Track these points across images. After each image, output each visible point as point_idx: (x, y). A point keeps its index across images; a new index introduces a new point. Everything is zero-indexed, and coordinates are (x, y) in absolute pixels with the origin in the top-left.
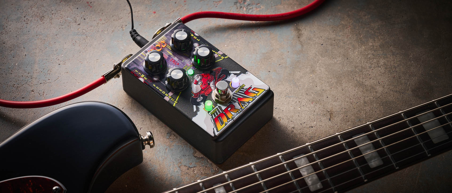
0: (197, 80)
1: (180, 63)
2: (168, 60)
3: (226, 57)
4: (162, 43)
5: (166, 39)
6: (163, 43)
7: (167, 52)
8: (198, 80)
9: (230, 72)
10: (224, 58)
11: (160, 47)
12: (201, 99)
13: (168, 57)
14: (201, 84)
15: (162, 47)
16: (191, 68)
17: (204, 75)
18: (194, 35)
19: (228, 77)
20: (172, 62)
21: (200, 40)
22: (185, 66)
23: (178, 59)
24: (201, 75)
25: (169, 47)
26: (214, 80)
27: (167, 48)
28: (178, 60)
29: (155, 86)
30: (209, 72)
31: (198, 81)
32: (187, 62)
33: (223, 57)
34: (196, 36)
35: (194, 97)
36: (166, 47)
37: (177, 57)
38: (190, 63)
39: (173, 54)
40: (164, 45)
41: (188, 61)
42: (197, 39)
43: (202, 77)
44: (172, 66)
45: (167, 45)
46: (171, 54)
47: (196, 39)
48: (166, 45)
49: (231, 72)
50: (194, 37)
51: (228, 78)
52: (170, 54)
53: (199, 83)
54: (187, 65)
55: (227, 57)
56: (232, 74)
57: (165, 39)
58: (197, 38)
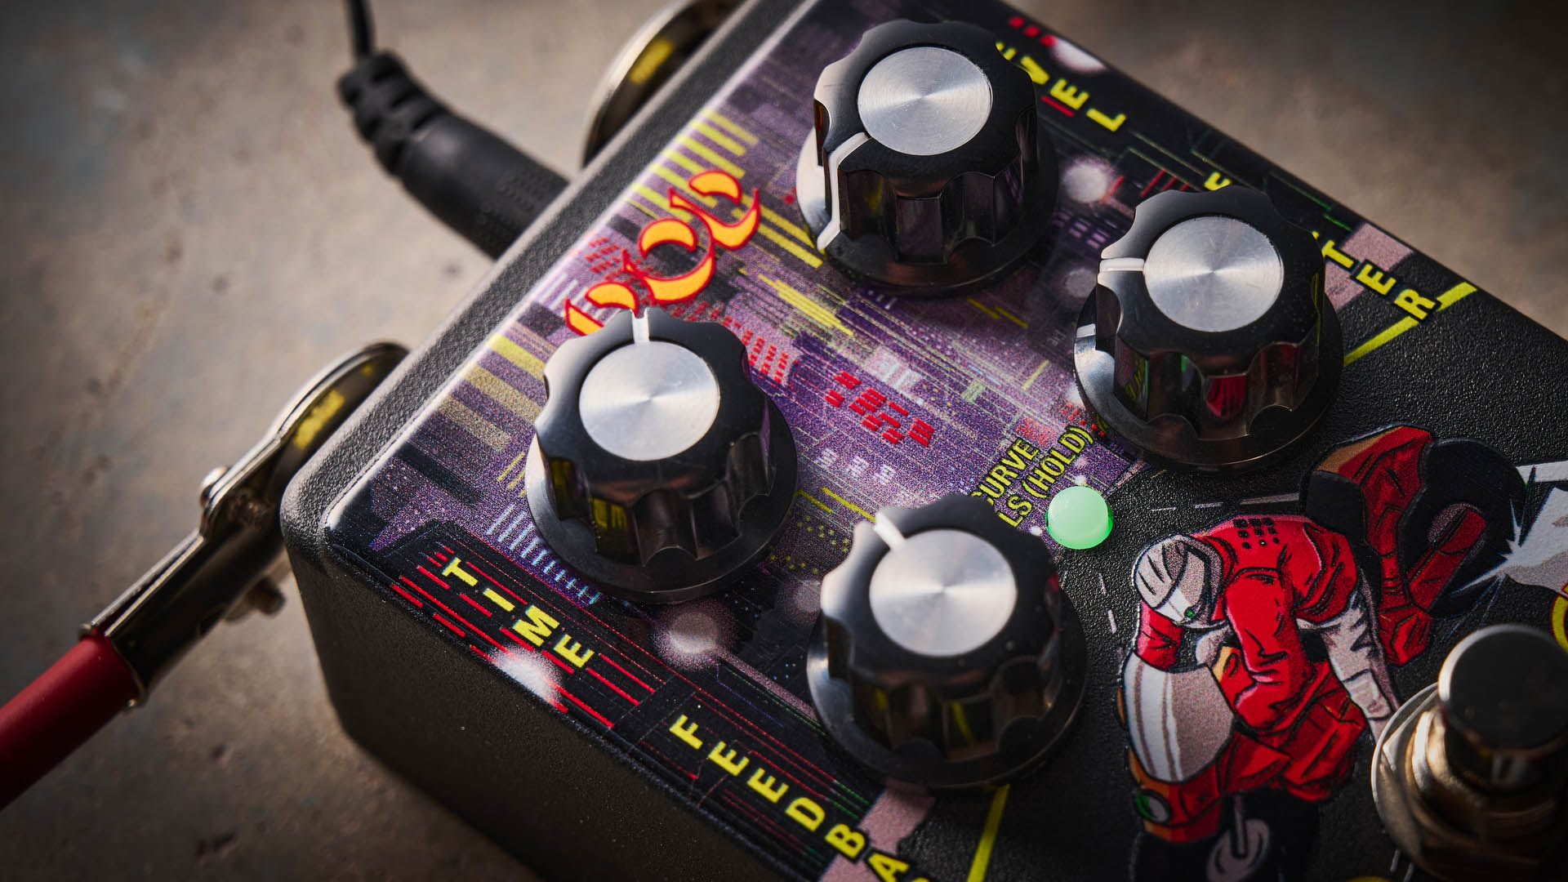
0: (1165, 611)
1: (945, 418)
2: (802, 394)
3: (1448, 298)
4: (711, 202)
5: (742, 143)
6: (714, 194)
7: (773, 295)
8: (1177, 608)
9: (1524, 471)
10: (1430, 304)
11: (695, 249)
12: (1253, 849)
13: (795, 354)
14: (1226, 652)
15: (718, 248)
16: (1081, 462)
17: (1236, 542)
18: (1057, 70)
19: (1518, 530)
20: (849, 416)
21: (1121, 119)
22: (1004, 444)
23: (917, 377)
24: (1205, 541)
25: (792, 238)
26: (1358, 586)
27: (776, 249)
28: (917, 389)
29: (696, 743)
30: (1295, 497)
31: (1182, 629)
32: (1025, 400)
33: (1412, 302)
34: (1077, 79)
35: (1166, 834)
36: (754, 235)
37: (897, 350)
38: (1053, 411)
39: (842, 314)
40: (737, 213)
41: (1026, 386)
42: (1094, 114)
43: (1217, 568)
44: (858, 460)
45: (767, 213)
46: (825, 317)
47: (1086, 106)
48: (760, 219)
49: (1539, 467)
50: (1057, 91)
51: (1514, 545)
52: (811, 325)
53: (1203, 648)
54: (1024, 434)
55: (1461, 291)
56: (1555, 491)
57: (739, 151)
58: (1084, 97)
